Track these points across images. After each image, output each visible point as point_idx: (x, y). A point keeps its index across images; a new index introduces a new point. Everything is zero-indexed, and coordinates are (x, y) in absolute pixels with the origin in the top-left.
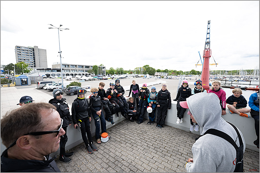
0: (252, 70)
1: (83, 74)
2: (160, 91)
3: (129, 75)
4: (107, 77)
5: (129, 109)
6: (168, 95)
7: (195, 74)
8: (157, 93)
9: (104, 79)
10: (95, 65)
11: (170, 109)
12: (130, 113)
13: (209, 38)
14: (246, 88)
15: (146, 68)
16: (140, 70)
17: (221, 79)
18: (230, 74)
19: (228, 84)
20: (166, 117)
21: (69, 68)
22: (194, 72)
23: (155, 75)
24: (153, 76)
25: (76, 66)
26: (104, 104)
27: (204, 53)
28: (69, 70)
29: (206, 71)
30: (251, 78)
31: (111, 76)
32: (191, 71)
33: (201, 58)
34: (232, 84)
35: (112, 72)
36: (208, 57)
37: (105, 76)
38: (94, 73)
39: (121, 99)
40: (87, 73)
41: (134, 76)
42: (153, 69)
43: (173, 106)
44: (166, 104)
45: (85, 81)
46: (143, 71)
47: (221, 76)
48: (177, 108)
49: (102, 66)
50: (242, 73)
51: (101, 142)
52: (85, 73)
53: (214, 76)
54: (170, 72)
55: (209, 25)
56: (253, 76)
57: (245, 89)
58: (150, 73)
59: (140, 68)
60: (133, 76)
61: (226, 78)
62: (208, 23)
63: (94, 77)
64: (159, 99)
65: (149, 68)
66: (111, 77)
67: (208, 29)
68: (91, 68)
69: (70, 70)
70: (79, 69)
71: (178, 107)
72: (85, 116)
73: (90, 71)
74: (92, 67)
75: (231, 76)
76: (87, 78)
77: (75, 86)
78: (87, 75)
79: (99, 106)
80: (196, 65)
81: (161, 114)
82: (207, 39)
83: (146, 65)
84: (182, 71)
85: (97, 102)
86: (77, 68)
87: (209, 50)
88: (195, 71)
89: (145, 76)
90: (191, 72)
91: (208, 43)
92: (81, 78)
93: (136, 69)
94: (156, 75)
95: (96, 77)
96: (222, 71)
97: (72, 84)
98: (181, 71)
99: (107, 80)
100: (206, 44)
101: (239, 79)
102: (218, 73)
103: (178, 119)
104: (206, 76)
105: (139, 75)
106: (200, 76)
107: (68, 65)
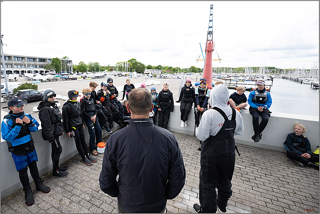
0: (258, 68)
1: (37, 72)
2: (162, 91)
3: (109, 73)
4: (75, 76)
5: (124, 115)
6: (170, 96)
7: (196, 72)
8: (158, 94)
9: (72, 79)
10: (55, 57)
11: (172, 111)
12: (126, 119)
13: (212, 27)
14: (252, 88)
15: (133, 63)
16: (124, 66)
17: (225, 79)
18: (235, 72)
19: (233, 84)
20: (168, 121)
21: (11, 62)
22: (193, 70)
23: (145, 72)
24: (142, 74)
25: (23, 58)
26: (97, 108)
27: (206, 46)
28: (11, 65)
29: (209, 68)
30: (257, 77)
31: (81, 74)
32: (190, 67)
33: (202, 52)
34: (237, 84)
35: (82, 69)
36: (210, 51)
37: (73, 74)
38: (54, 70)
39: (115, 103)
40: (43, 69)
41: (116, 75)
42: (141, 64)
43: (175, 108)
44: (168, 106)
45: (41, 81)
46: (128, 67)
47: (226, 74)
48: (180, 110)
49: (67, 59)
50: (248, 71)
51: (98, 153)
52: (39, 70)
53: (218, 74)
54: (164, 68)
55: (212, 10)
56: (259, 74)
57: (251, 90)
58: (138, 69)
59: (124, 63)
60: (114, 74)
61: (230, 77)
62: (211, 8)
63: (56, 76)
64: (160, 101)
65: (136, 63)
66: (82, 76)
67: (211, 15)
68: (49, 62)
69: (13, 64)
70: (29, 63)
71: (181, 108)
72: (79, 122)
73: (47, 67)
74: (51, 60)
75: (237, 74)
76: (44, 78)
77: (29, 90)
78: (43, 73)
79: (93, 111)
80: (197, 60)
81: (163, 118)
82: (210, 27)
83: (132, 59)
84: (180, 68)
85: (90, 105)
86: (25, 61)
87: (211, 42)
88: (195, 68)
89: (131, 74)
90: (190, 69)
91: (211, 33)
92: (34, 78)
93: (118, 64)
94: (146, 74)
95: (59, 76)
96: (226, 68)
97: (22, 87)
98: (177, 68)
99: (76, 81)
100: (209, 34)
101: (245, 78)
102: (222, 71)
103: (183, 122)
104: (208, 75)
105: (124, 73)
106: (201, 74)
107: (9, 57)
